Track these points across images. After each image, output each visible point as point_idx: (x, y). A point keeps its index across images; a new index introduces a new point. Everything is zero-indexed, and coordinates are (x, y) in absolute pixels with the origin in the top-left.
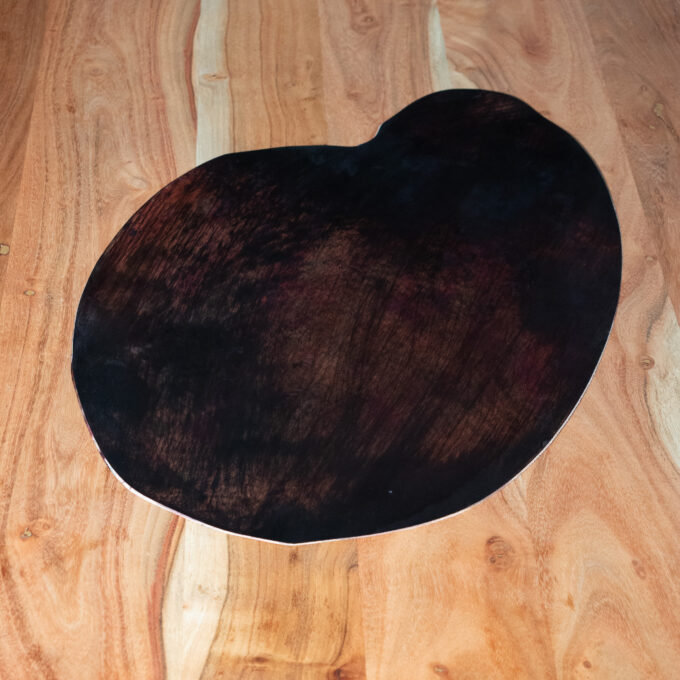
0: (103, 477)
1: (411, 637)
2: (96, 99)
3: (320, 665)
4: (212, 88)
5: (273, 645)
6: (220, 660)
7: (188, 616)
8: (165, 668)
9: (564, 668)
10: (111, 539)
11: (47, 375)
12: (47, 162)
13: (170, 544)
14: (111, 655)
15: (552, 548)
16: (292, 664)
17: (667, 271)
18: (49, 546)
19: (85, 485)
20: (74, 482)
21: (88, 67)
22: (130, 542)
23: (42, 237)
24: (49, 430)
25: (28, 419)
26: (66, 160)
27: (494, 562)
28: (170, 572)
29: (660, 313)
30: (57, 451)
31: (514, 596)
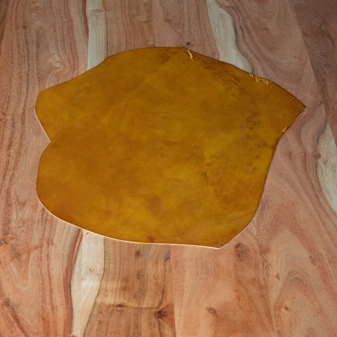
0: (41, 213)
1: (197, 294)
2: (38, 22)
3: (151, 308)
4: (96, 16)
5: (127, 299)
6: (100, 306)
7: (84, 284)
8: (72, 310)
9: (275, 310)
10: (45, 245)
11: (12, 161)
12: (12, 54)
13: (75, 248)
14: (45, 303)
15: (269, 250)
16: (137, 308)
17: (327, 109)
18: (13, 249)
19: (32, 217)
20: (26, 216)
21: (33, 6)
22: (54, 246)
23: (10, 92)
24: (13, 190)
25: (3, 184)
26: (22, 53)
27: (239, 256)
28: (75, 261)
29: (324, 131)
30: (17, 200)
31: (249, 273)
